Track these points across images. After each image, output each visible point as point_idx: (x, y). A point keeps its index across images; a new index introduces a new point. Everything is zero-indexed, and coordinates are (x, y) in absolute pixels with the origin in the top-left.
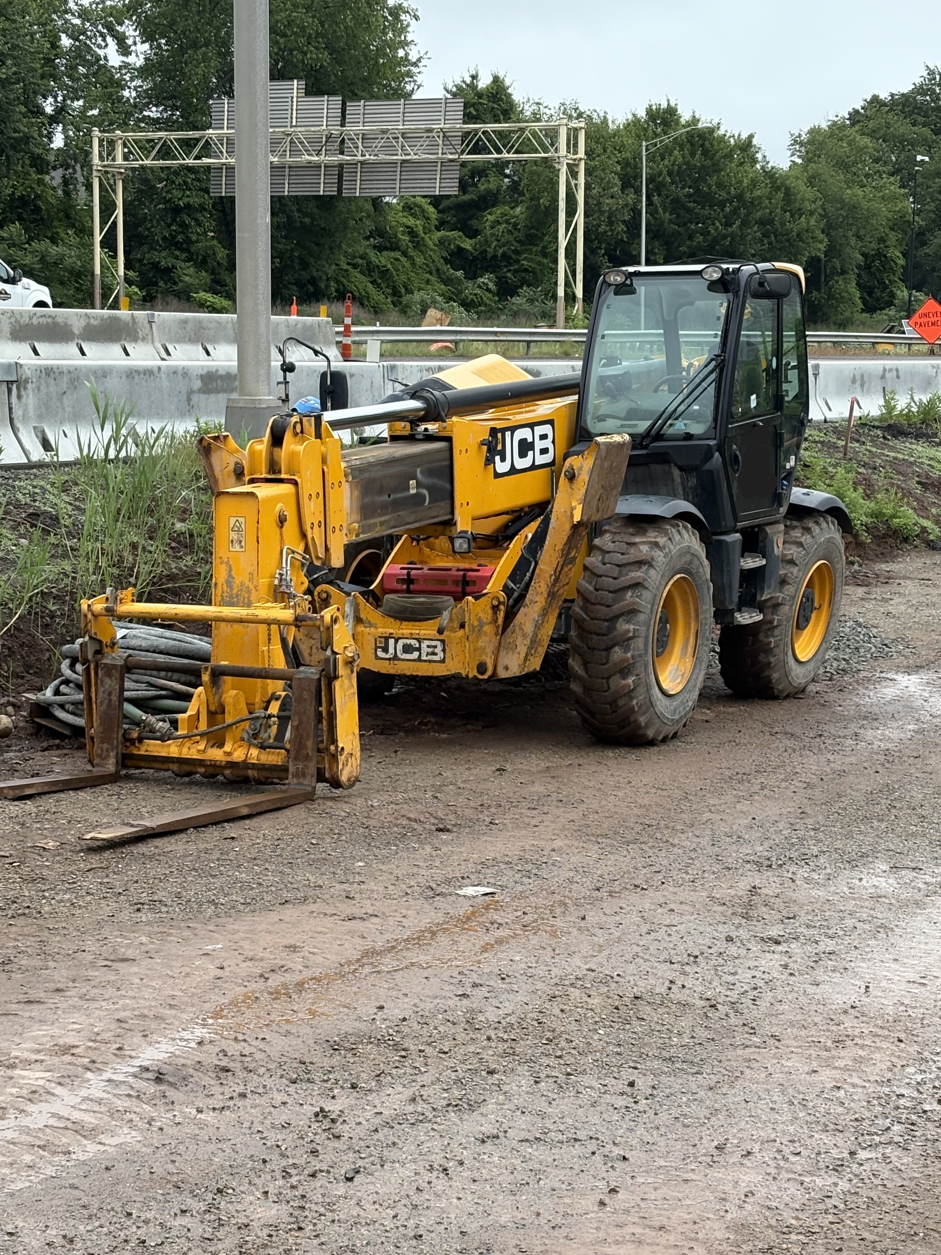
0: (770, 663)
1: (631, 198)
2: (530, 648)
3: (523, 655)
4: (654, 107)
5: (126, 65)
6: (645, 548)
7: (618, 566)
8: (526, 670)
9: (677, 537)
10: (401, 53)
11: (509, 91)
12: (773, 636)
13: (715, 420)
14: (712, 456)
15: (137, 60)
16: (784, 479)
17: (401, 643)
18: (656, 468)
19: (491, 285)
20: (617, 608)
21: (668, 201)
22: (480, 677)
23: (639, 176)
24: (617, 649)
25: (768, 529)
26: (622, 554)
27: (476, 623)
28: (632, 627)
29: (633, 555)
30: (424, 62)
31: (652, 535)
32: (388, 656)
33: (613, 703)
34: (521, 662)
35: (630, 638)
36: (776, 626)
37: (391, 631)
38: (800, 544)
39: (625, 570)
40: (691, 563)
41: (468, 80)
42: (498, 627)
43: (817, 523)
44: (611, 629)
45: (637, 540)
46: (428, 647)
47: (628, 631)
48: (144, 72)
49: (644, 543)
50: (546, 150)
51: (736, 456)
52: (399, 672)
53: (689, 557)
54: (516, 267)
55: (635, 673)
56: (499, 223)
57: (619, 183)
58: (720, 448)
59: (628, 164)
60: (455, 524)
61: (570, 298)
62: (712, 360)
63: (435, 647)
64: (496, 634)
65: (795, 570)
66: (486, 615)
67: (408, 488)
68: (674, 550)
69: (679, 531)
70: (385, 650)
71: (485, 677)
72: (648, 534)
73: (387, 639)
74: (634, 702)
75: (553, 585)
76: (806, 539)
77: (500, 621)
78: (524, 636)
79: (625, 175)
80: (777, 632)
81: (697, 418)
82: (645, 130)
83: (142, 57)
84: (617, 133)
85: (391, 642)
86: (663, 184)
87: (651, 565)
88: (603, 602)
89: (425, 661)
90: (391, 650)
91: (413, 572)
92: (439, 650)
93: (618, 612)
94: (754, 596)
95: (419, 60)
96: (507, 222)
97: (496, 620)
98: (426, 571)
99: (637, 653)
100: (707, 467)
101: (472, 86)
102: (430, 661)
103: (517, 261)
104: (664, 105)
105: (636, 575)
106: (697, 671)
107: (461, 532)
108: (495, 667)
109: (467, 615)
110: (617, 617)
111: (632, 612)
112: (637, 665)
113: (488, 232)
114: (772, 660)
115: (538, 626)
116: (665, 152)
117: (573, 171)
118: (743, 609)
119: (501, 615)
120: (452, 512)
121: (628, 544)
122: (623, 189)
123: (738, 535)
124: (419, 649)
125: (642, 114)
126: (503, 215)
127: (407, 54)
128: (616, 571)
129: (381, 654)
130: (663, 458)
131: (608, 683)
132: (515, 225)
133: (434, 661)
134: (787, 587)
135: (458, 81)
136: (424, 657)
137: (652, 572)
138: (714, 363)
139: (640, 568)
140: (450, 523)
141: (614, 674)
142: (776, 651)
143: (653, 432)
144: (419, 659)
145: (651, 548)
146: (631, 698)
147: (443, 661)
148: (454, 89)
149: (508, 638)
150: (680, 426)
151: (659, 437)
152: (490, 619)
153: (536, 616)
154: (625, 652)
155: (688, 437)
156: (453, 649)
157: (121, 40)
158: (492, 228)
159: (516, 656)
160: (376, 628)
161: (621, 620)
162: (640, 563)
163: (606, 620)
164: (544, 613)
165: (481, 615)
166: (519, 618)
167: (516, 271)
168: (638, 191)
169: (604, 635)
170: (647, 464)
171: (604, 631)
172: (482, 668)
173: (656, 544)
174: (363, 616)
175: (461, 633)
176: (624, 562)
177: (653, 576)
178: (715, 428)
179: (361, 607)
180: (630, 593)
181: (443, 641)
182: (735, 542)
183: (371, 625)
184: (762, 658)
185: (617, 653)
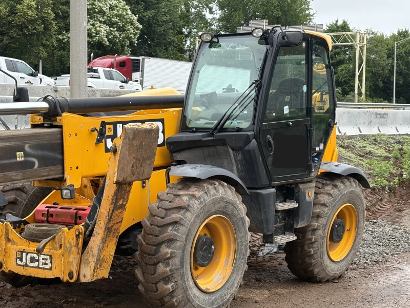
0: (311, 263)
1: (390, 61)
2: (96, 264)
3: (92, 268)
4: (400, 31)
5: (214, 18)
6: (185, 198)
7: (166, 209)
8: (95, 278)
9: (213, 191)
10: (307, 12)
11: (349, 26)
12: (313, 248)
13: (254, 120)
14: (250, 142)
15: (218, 17)
16: (316, 157)
17: (29, 255)
18: (220, 148)
19: (340, 91)
20: (162, 237)
21: (404, 62)
22: (70, 281)
23: (394, 54)
24: (160, 264)
25: (301, 186)
26: (170, 202)
27: (68, 246)
28: (170, 251)
29: (177, 202)
30: (315, 15)
31: (193, 190)
32: (22, 264)
33: (161, 299)
34: (92, 273)
35: (169, 258)
36: (314, 242)
37: (24, 248)
38: (330, 194)
39: (169, 213)
40: (225, 207)
41: (335, 22)
42: (79, 249)
43: (343, 182)
44: (157, 251)
45: (181, 193)
46: (43, 259)
47: (167, 253)
48: (220, 20)
49: (185, 195)
50: (352, 42)
51: (269, 142)
52: (28, 275)
53: (223, 204)
54: (349, 85)
55: (173, 280)
56: (343, 70)
57: (386, 56)
58: (255, 137)
59: (390, 50)
60: (65, 181)
61: (360, 94)
62: (253, 83)
63: (46, 259)
64: (78, 253)
65: (326, 209)
66: (73, 240)
67: (16, 157)
68: (208, 199)
69: (215, 188)
70: (21, 260)
71: (72, 281)
72: (190, 190)
73: (22, 252)
74: (174, 300)
75: (108, 223)
76: (334, 192)
77: (80, 245)
78: (93, 255)
79: (389, 54)
80: (315, 245)
81: (245, 118)
82: (397, 38)
83: (219, 15)
84: (387, 39)
85: (24, 254)
86: (402, 57)
87: (187, 210)
88: (153, 233)
89: (41, 268)
90: (24, 260)
91: (51, 209)
92: (48, 262)
93: (161, 240)
94: (292, 225)
95: (314, 14)
96: (346, 70)
97: (78, 244)
98: (58, 210)
99: (174, 267)
100: (247, 148)
101: (336, 24)
102: (44, 269)
103: (349, 83)
104: (404, 30)
105: (176, 216)
106: (235, 275)
107: (68, 186)
108: (79, 275)
109: (63, 240)
110: (161, 244)
111: (171, 241)
112: (175, 275)
113: (339, 73)
114: (313, 261)
115: (101, 250)
116: (404, 45)
117: (361, 48)
118: (286, 233)
119: (81, 241)
120: (63, 173)
121: (175, 195)
122: (388, 58)
123: (273, 190)
124: (38, 260)
125: (396, 33)
126: (345, 67)
127: (309, 12)
128: (163, 213)
129: (19, 262)
130: (223, 142)
131: (156, 287)
132: (349, 71)
133: (46, 269)
134: (320, 219)
135: (331, 23)
136: (41, 266)
137: (188, 214)
138: (254, 85)
139: (179, 211)
140: (62, 180)
141: (159, 281)
142: (315, 256)
143: (219, 127)
144: (38, 267)
145: (190, 199)
146: (173, 297)
147: (50, 269)
148: (330, 26)
149: (85, 257)
150: (235, 124)
151: (223, 130)
152: (75, 244)
153: (99, 243)
154: (166, 267)
155: (239, 130)
156: (56, 262)
157: (210, 9)
158: (341, 72)
159: (89, 268)
160: (17, 245)
161: (163, 246)
162: (180, 208)
163: (154, 245)
164: (104, 241)
165: (70, 240)
166: (91, 244)
167: (349, 86)
168: (393, 59)
169: (153, 255)
170: (214, 146)
171: (152, 252)
172: (71, 275)
173: (193, 196)
174: (10, 237)
175: (60, 251)
176: (170, 207)
177: (189, 217)
178: (254, 124)
179: (10, 232)
180: (170, 228)
181: (50, 256)
182: (269, 194)
183: (14, 243)
184: (307, 260)
185: (161, 268)
